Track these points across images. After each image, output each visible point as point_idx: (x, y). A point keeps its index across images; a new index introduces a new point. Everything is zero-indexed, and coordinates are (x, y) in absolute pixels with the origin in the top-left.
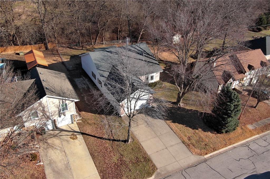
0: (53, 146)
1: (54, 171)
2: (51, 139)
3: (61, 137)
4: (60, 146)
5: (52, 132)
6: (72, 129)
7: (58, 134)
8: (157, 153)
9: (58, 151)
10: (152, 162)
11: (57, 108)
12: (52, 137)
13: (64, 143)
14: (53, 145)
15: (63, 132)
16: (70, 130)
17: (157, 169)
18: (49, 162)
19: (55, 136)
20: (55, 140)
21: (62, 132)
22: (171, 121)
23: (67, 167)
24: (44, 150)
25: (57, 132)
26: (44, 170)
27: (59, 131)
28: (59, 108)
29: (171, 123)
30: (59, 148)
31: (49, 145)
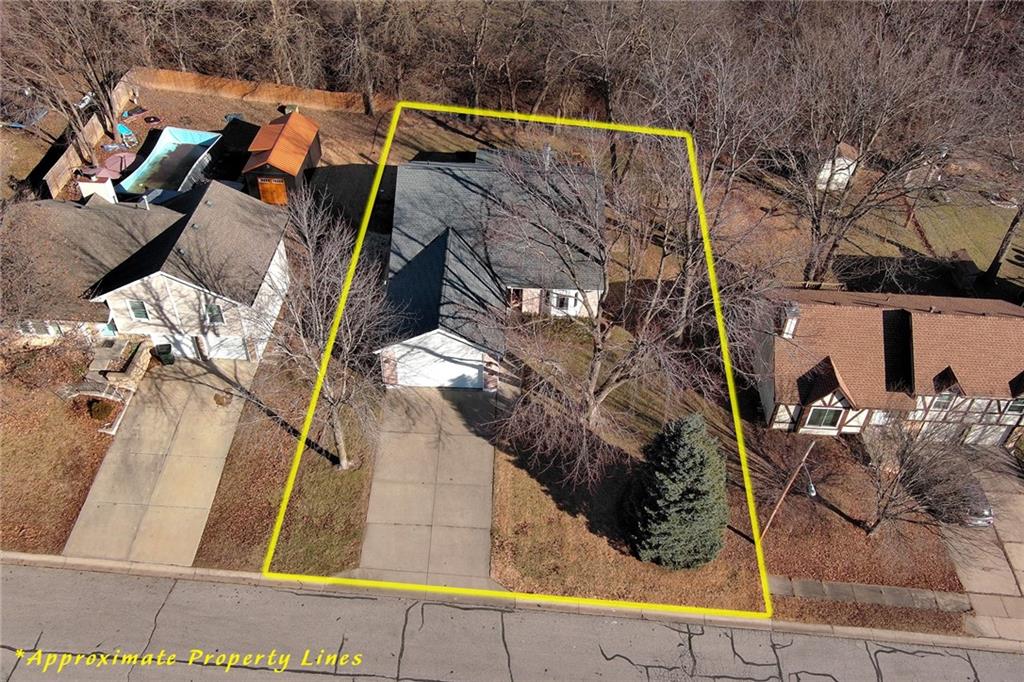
0: (165, 401)
1: (125, 460)
2: (174, 382)
3: (197, 386)
4: (178, 407)
5: (189, 364)
6: (236, 377)
7: (198, 376)
8: (394, 527)
9: (166, 419)
10: (359, 543)
11: (195, 309)
12: (178, 379)
13: (193, 405)
14: (167, 398)
15: (212, 377)
16: (230, 376)
17: (356, 566)
18: (128, 436)
19: (187, 378)
20: (179, 387)
21: (208, 375)
22: (512, 458)
23: (156, 464)
24: (140, 404)
25: (199, 370)
26: (107, 448)
27: (205, 371)
28: (199, 312)
29: (506, 463)
30: (172, 412)
31: (158, 394)
